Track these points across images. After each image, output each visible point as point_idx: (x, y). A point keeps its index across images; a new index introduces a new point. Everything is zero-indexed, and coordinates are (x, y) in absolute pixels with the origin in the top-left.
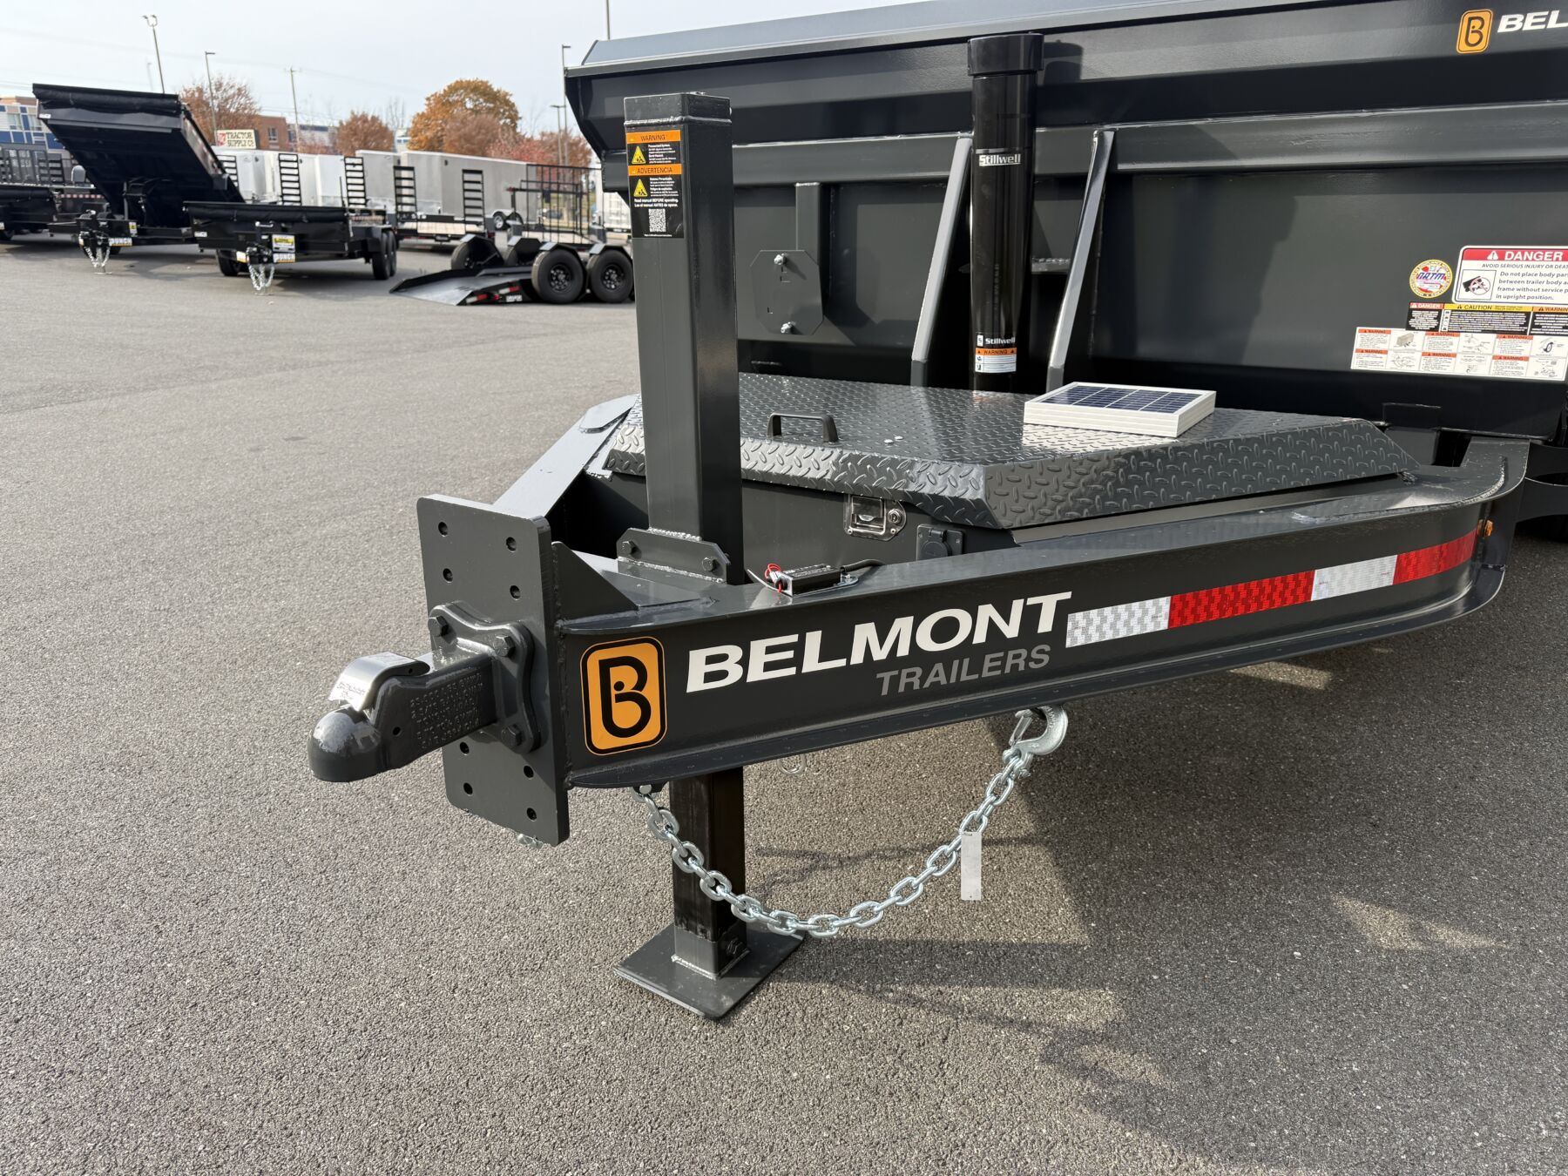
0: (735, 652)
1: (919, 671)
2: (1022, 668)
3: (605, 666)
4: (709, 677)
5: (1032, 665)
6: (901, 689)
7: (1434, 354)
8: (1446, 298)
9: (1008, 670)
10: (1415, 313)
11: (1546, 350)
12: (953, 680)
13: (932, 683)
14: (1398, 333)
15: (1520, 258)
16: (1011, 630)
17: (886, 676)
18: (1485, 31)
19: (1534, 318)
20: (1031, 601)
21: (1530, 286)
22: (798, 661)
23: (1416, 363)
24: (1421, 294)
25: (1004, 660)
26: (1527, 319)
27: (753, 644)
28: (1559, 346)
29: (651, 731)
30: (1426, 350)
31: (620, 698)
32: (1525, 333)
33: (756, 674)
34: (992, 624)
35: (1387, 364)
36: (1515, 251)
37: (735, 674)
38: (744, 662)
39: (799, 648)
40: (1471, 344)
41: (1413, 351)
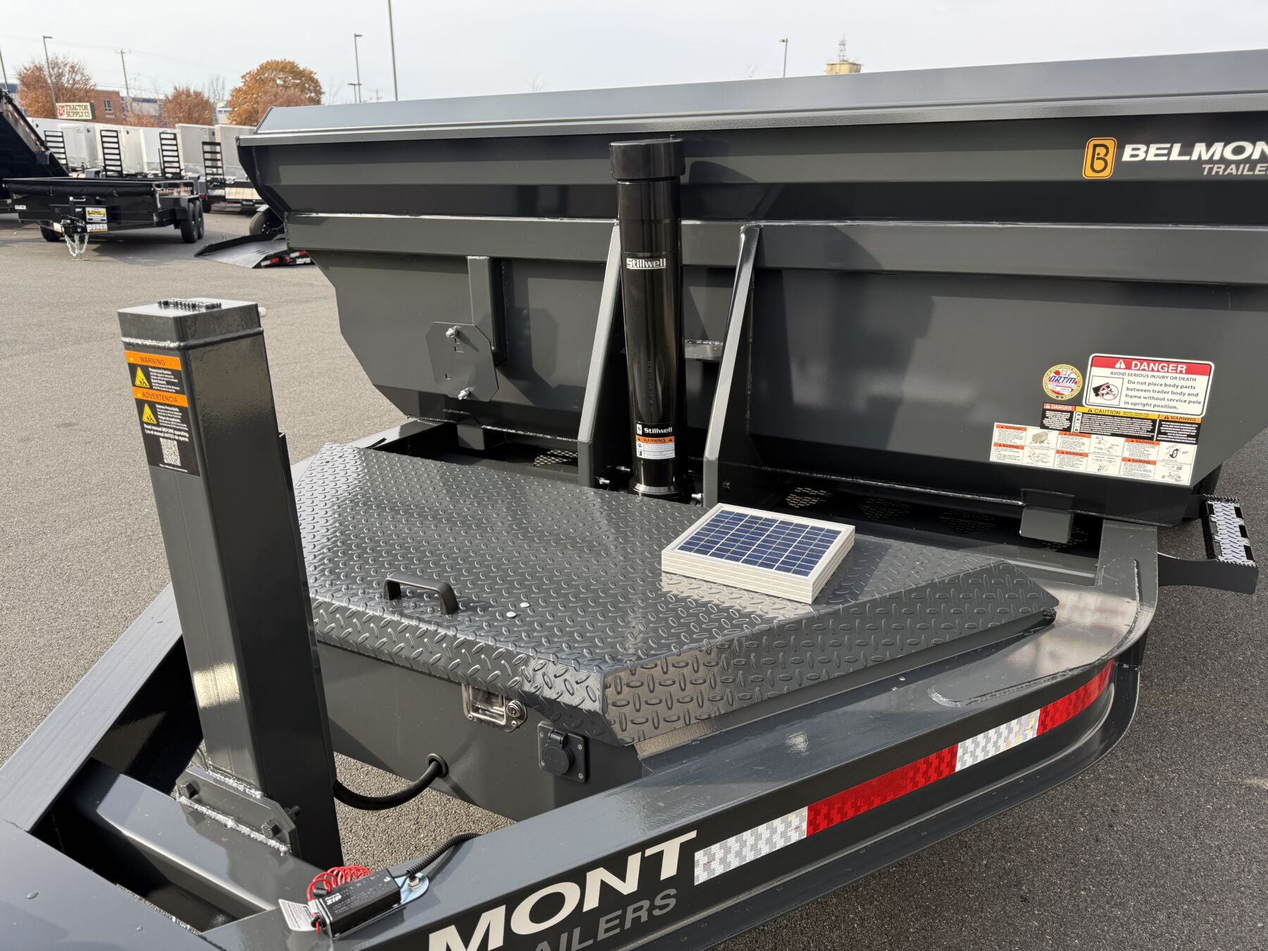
7: (1067, 453)
8: (1077, 401)
10: (1048, 413)
11: (1172, 456)
14: (1033, 430)
15: (1146, 368)
18: (1109, 158)
19: (1160, 425)
21: (1156, 395)
23: (1051, 460)
24: (1054, 396)
26: (1154, 426)
28: (1184, 453)
30: (1060, 447)
32: (1151, 438)
35: (1023, 459)
36: (1142, 361)
40: (1101, 446)
41: (1048, 448)
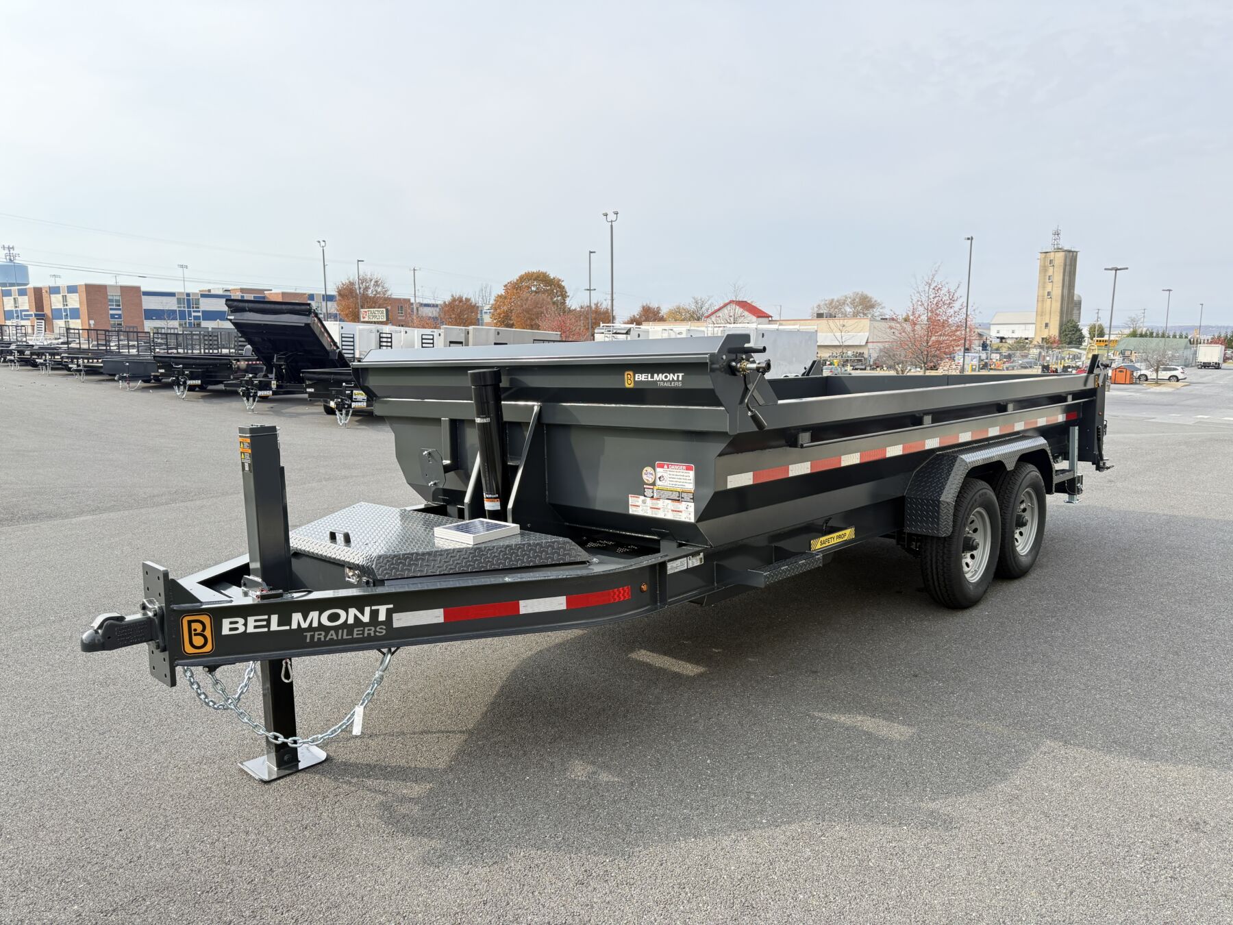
0: (241, 621)
1: (323, 633)
2: (372, 635)
3: (190, 622)
4: (231, 629)
5: (377, 634)
6: (316, 640)
9: (366, 635)
12: (340, 638)
13: (330, 639)
16: (366, 618)
17: (308, 634)
20: (373, 608)
22: (268, 626)
25: (363, 631)
27: (249, 618)
29: (208, 648)
31: (196, 635)
33: (251, 629)
34: (356, 617)
37: (242, 629)
38: (245, 625)
39: (269, 621)
